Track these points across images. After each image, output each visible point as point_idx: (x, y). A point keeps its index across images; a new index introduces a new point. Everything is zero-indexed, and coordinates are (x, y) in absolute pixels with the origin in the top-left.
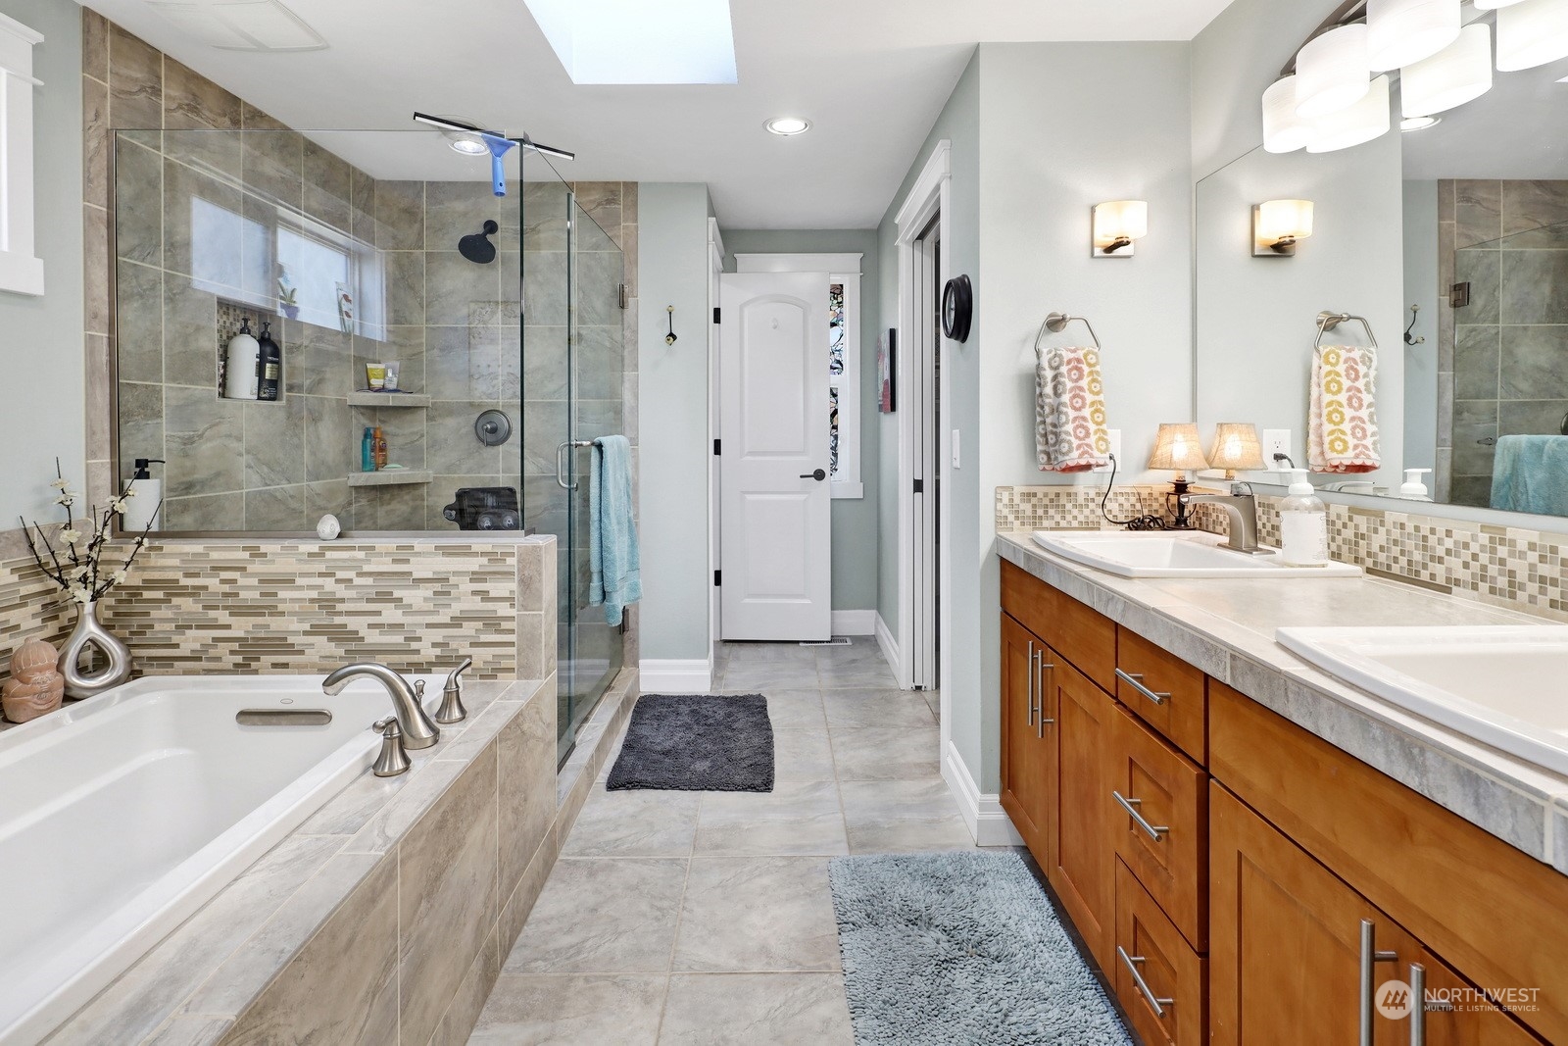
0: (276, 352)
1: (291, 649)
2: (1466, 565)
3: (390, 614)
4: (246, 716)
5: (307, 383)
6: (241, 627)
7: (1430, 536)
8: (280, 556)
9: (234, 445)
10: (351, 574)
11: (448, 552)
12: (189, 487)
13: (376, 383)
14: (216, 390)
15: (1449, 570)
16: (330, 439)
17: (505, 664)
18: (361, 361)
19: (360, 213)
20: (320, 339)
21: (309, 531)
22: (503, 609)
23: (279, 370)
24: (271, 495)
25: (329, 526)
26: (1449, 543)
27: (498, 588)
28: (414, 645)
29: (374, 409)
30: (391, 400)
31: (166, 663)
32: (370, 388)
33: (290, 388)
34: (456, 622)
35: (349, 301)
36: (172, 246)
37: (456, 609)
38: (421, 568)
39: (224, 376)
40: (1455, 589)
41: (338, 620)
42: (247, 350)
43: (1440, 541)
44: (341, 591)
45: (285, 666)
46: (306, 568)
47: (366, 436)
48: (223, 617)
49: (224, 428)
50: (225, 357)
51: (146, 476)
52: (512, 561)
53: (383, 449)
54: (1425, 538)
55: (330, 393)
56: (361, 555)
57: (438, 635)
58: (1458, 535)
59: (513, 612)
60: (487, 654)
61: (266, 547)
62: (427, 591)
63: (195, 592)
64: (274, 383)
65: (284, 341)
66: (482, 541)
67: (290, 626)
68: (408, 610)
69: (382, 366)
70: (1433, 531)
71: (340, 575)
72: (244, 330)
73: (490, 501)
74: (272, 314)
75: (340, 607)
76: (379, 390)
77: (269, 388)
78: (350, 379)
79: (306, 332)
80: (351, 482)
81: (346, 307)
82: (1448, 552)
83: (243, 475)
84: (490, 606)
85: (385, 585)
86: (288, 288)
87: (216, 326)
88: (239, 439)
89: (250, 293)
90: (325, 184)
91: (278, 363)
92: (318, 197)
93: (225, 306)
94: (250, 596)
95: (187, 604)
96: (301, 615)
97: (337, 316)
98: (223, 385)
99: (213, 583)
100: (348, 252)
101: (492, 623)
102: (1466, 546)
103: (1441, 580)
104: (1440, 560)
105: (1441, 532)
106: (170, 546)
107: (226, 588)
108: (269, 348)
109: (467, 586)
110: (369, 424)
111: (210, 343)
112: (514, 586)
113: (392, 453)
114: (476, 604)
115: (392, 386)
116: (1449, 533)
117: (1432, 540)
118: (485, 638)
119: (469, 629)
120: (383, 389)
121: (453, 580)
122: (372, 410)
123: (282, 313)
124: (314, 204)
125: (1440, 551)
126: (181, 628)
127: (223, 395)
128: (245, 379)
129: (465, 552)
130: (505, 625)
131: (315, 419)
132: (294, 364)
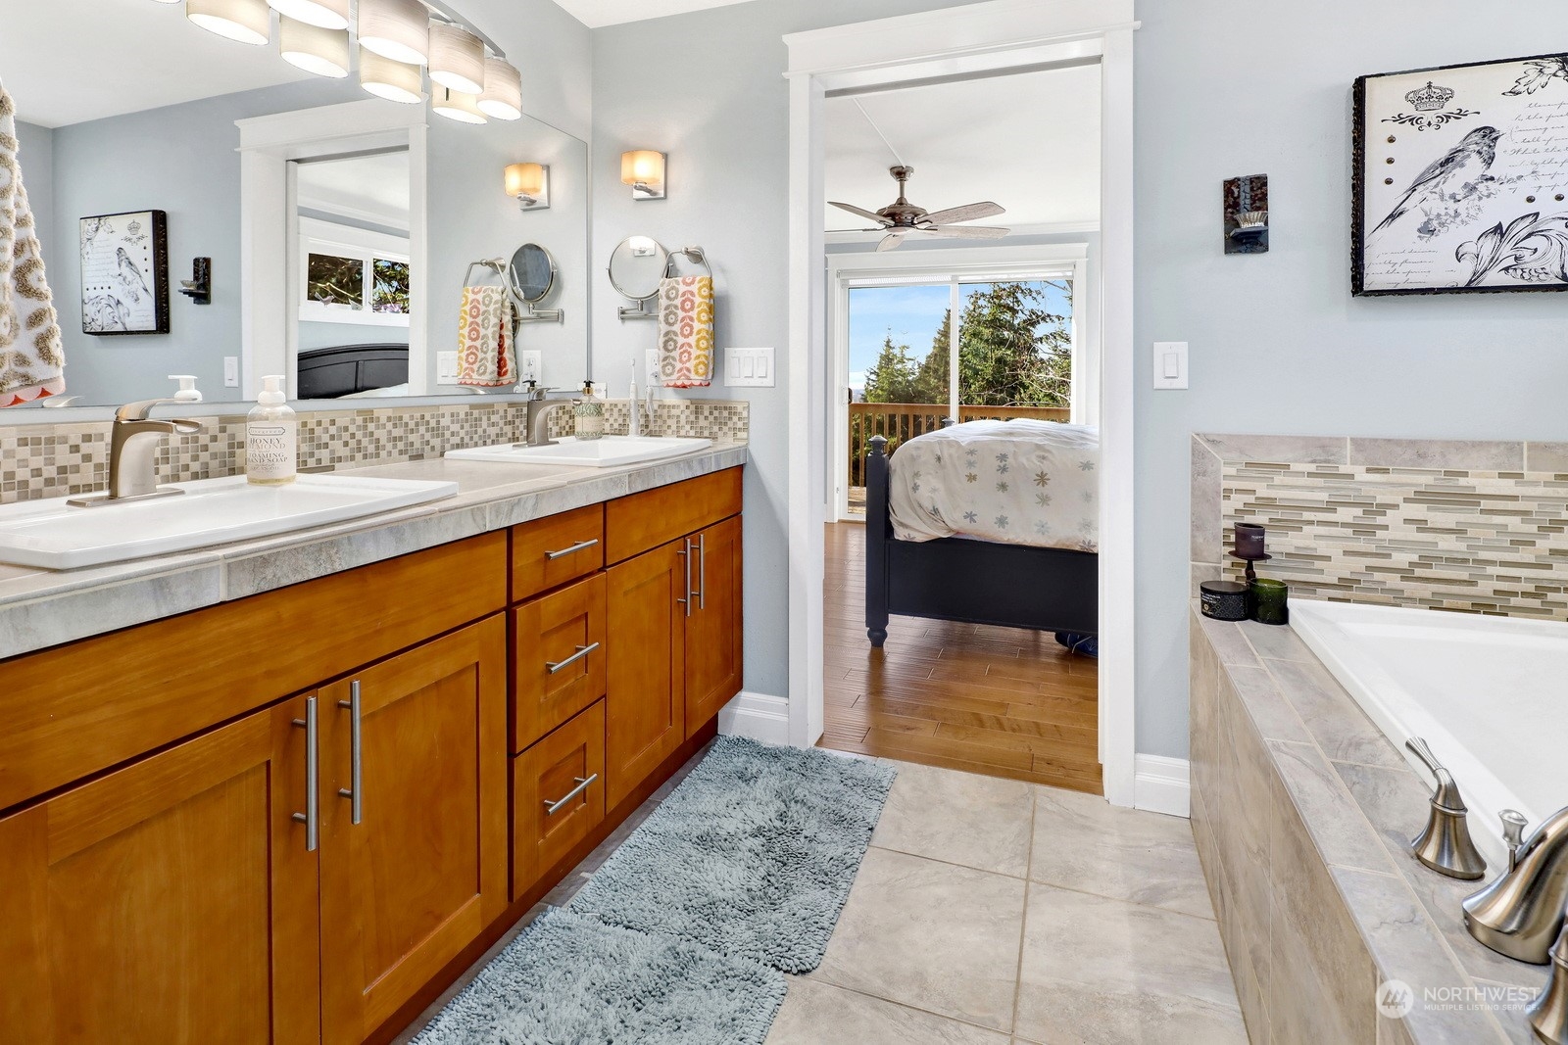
2: (346, 444)
7: (316, 428)
15: (333, 452)
26: (333, 430)
40: (337, 465)
43: (326, 430)
54: (312, 431)
58: (340, 422)
70: (319, 423)
82: (332, 437)
102: (346, 429)
103: (325, 462)
104: (326, 446)
105: (326, 422)
116: (333, 422)
117: (318, 431)
125: (325, 438)
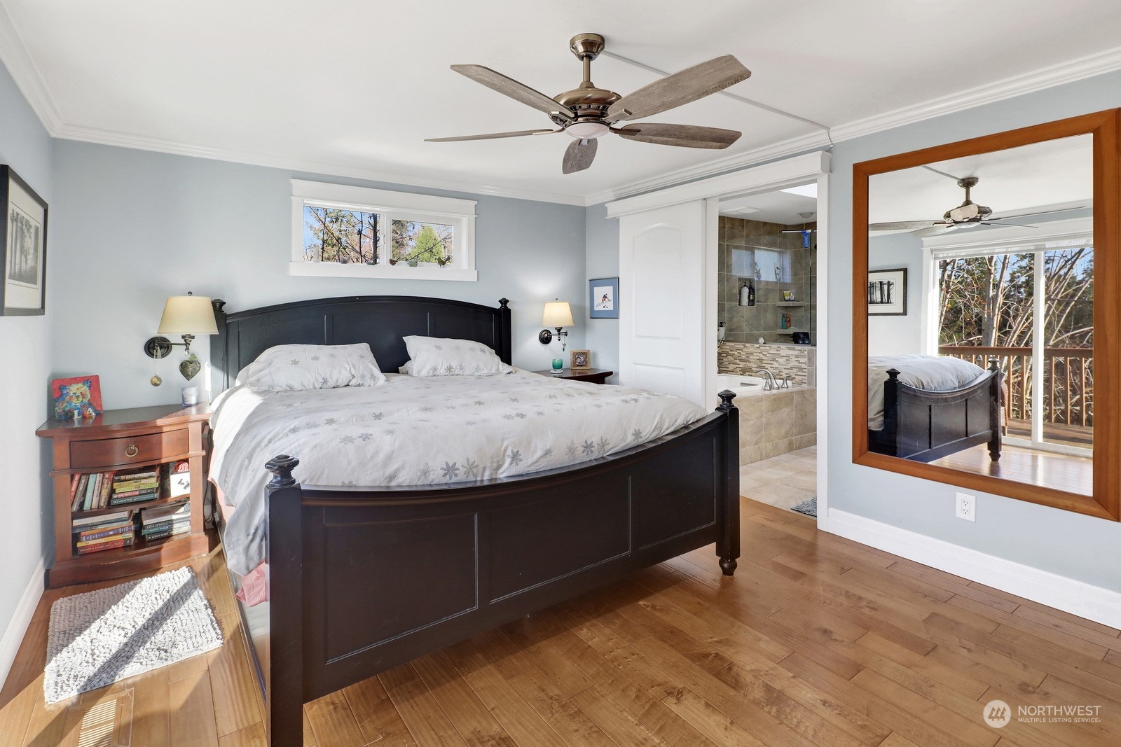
0: (754, 291)
1: (752, 371)
3: (775, 365)
4: (742, 384)
5: (763, 300)
6: (742, 365)
8: (751, 348)
9: (742, 318)
10: (766, 353)
11: (790, 349)
12: (731, 330)
13: (787, 298)
14: (738, 303)
16: (769, 317)
17: (804, 381)
18: (781, 291)
19: (781, 239)
20: (767, 285)
21: (757, 341)
22: (804, 366)
23: (754, 297)
24: (752, 334)
25: (761, 340)
27: (802, 360)
28: (781, 373)
29: (786, 307)
30: (791, 304)
31: (726, 372)
32: (785, 300)
33: (758, 302)
34: (792, 368)
35: (780, 269)
36: (728, 266)
37: (792, 365)
38: (783, 353)
39: (740, 300)
41: (763, 365)
42: (746, 291)
44: (764, 358)
45: (751, 375)
46: (756, 351)
47: (783, 316)
48: (738, 362)
49: (740, 314)
50: (740, 294)
51: (722, 326)
52: (806, 352)
53: (789, 321)
55: (770, 303)
56: (768, 348)
57: (787, 371)
59: (806, 367)
60: (799, 378)
61: (747, 345)
62: (784, 359)
63: (732, 355)
64: (753, 301)
65: (756, 287)
66: (798, 347)
67: (753, 365)
68: (780, 364)
69: (789, 292)
71: (764, 353)
72: (745, 286)
73: (802, 336)
74: (753, 279)
75: (764, 362)
76: (787, 301)
77: (751, 302)
78: (778, 297)
79: (763, 283)
80: (778, 333)
81: (778, 271)
83: (744, 327)
84: (800, 365)
85: (774, 357)
86: (758, 269)
87: (738, 285)
88: (743, 317)
89: (746, 274)
90: (770, 233)
91: (754, 294)
92: (766, 239)
93: (740, 279)
94: (744, 357)
95: (730, 358)
96: (755, 363)
97: (774, 276)
98: (740, 302)
99: (736, 353)
100: (779, 252)
101: (801, 369)
106: (727, 344)
107: (739, 355)
108: (752, 290)
109: (794, 359)
110: (784, 312)
111: (736, 291)
112: (806, 360)
113: (792, 323)
114: (797, 364)
115: (792, 299)
118: (799, 373)
119: (795, 370)
120: (789, 300)
121: (791, 357)
122: (786, 308)
123: (756, 279)
124: (765, 242)
126: (729, 364)
127: (740, 305)
128: (745, 301)
129: (794, 349)
130: (804, 370)
131: (766, 311)
132: (759, 294)
